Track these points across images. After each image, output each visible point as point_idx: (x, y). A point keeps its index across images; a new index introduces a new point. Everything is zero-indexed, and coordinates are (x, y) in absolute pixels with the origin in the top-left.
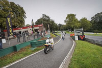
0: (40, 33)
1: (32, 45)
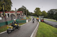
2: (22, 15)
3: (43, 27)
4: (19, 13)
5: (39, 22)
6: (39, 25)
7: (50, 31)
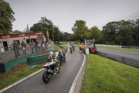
0: (39, 45)
1: (29, 61)
2: (43, 42)
3: (95, 66)
4: (35, 37)
5: (85, 54)
6: (87, 61)
7: (112, 72)
